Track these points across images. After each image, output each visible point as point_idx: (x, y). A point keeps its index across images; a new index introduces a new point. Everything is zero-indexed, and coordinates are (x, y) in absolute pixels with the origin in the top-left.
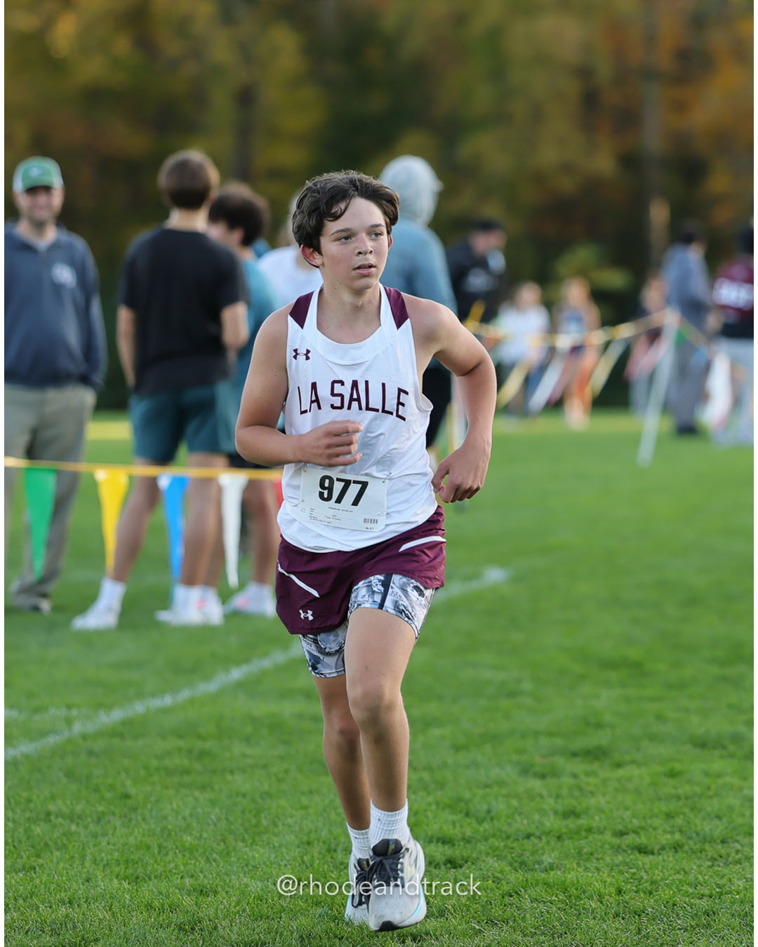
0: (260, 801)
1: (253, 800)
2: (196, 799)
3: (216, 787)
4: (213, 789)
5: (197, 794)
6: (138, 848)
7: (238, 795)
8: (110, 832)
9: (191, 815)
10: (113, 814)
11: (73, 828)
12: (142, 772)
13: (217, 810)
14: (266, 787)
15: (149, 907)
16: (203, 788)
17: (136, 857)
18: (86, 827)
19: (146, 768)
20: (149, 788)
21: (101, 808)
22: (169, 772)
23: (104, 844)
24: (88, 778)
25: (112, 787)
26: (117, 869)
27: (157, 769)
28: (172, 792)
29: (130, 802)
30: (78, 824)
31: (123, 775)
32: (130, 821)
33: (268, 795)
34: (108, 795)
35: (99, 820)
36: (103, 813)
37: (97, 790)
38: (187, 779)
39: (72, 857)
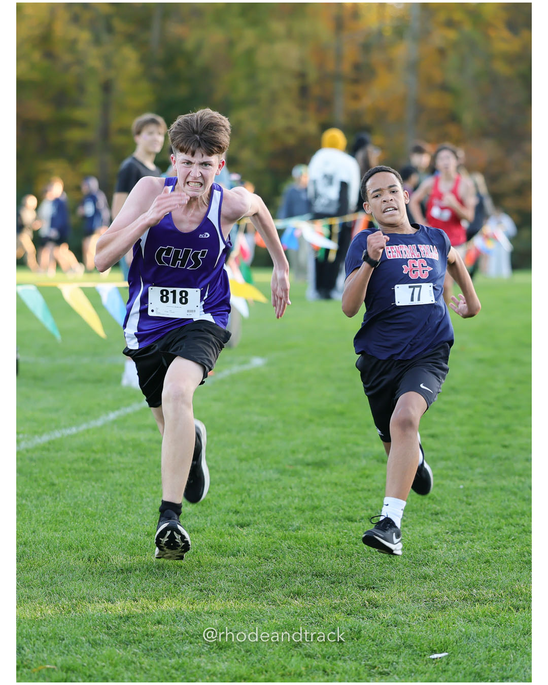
0: (130, 488)
1: (126, 488)
2: (93, 487)
3: (104, 480)
4: (102, 481)
5: (93, 483)
6: (62, 514)
7: (117, 485)
8: (46, 505)
9: (90, 496)
10: (46, 494)
11: (24, 502)
12: (62, 471)
13: (106, 493)
14: (133, 481)
15: (70, 547)
16: (97, 480)
17: (61, 518)
18: (31, 502)
19: (63, 468)
20: (66, 480)
21: (39, 491)
22: (77, 471)
23: (42, 511)
24: (31, 474)
25: (44, 479)
26: (50, 526)
27: (70, 469)
28: (79, 482)
29: (56, 488)
30: (26, 500)
31: (50, 473)
32: (56, 499)
33: (134, 485)
34: (43, 484)
35: (38, 498)
36: (40, 494)
37: (36, 481)
38: (87, 475)
39: (24, 519)
